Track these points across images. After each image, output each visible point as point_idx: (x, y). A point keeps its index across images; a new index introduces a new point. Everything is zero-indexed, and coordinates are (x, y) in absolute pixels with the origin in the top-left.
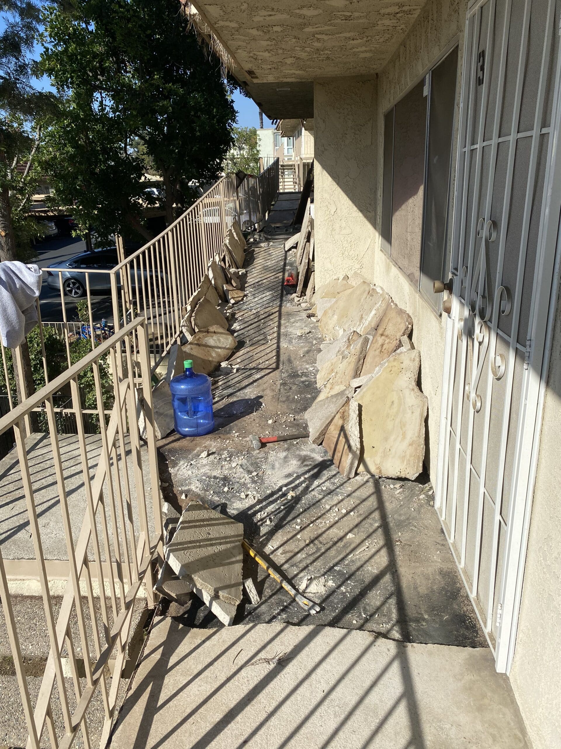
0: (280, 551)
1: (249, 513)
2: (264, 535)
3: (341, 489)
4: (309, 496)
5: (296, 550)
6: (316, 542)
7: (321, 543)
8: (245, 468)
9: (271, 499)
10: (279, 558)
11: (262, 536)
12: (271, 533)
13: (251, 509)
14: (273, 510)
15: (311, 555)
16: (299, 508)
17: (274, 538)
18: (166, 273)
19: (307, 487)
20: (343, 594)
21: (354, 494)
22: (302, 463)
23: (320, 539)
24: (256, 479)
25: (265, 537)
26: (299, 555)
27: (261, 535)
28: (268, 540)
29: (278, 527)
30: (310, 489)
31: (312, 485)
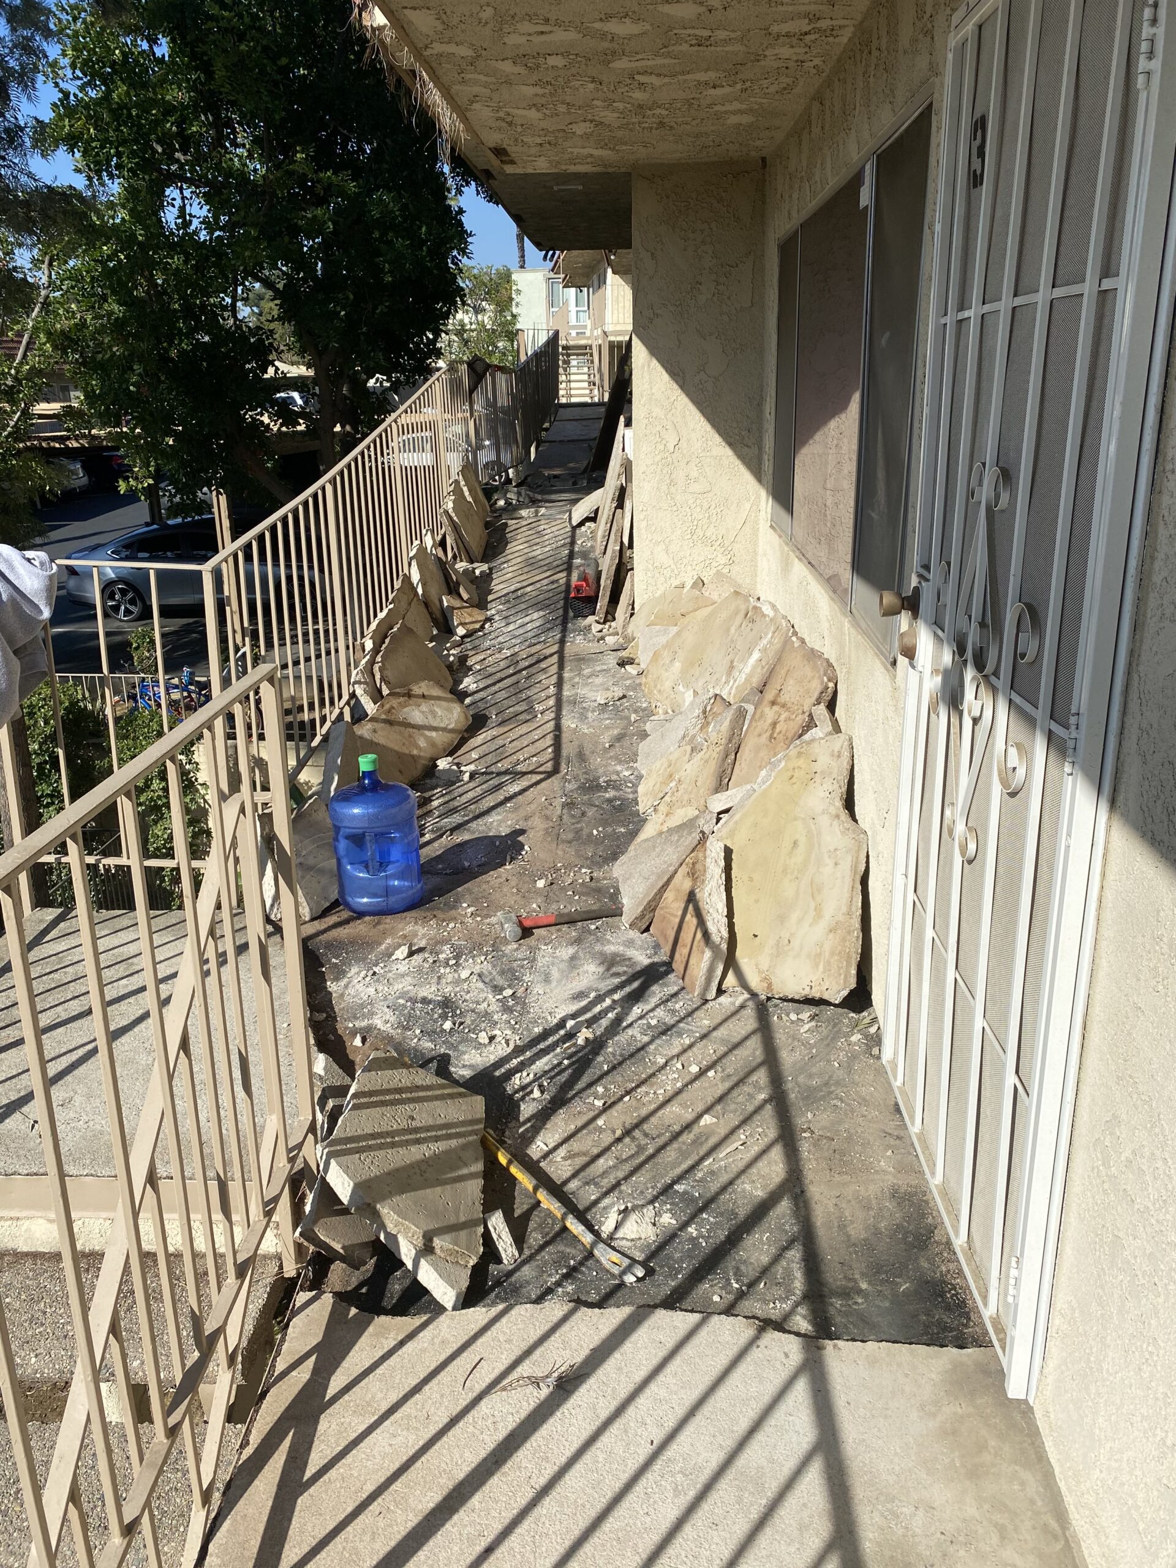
0: (562, 1152)
1: (497, 1073)
2: (528, 1120)
3: (687, 1024)
4: (622, 1038)
5: (596, 1151)
6: (637, 1133)
7: (646, 1135)
8: (487, 980)
9: (542, 1046)
10: (559, 1168)
11: (525, 1123)
12: (544, 1116)
13: (501, 1066)
14: (547, 1068)
15: (626, 1160)
16: (602, 1062)
17: (547, 1126)
18: (322, 571)
19: (618, 1020)
20: (693, 1240)
21: (715, 1034)
22: (608, 969)
23: (645, 1126)
24: (511, 1003)
25: (529, 1125)
26: (601, 1161)
27: (522, 1119)
28: (536, 1130)
29: (558, 1102)
30: (624, 1024)
31: (627, 1014)
